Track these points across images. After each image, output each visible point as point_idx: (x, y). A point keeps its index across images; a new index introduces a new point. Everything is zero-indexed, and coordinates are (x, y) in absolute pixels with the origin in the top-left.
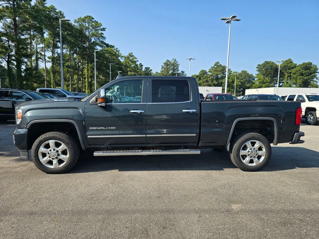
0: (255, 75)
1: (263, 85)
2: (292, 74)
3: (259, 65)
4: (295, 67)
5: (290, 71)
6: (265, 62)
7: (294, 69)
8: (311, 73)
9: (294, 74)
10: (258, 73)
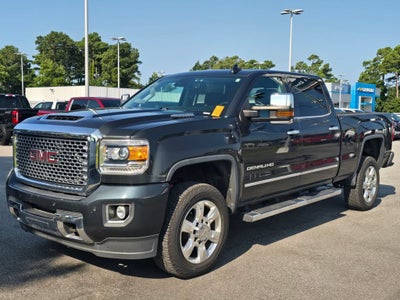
0: (29, 58)
1: (55, 80)
2: (102, 62)
3: (40, 38)
4: (106, 50)
5: (98, 56)
6: (53, 32)
7: (105, 53)
8: (131, 64)
9: (106, 62)
10: (37, 53)
